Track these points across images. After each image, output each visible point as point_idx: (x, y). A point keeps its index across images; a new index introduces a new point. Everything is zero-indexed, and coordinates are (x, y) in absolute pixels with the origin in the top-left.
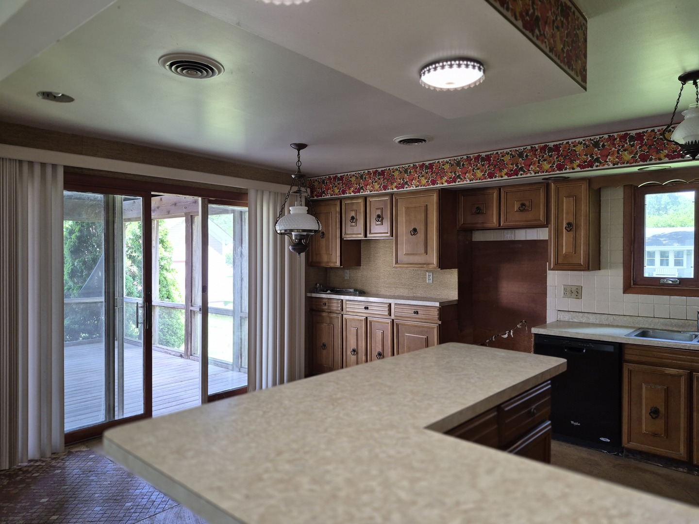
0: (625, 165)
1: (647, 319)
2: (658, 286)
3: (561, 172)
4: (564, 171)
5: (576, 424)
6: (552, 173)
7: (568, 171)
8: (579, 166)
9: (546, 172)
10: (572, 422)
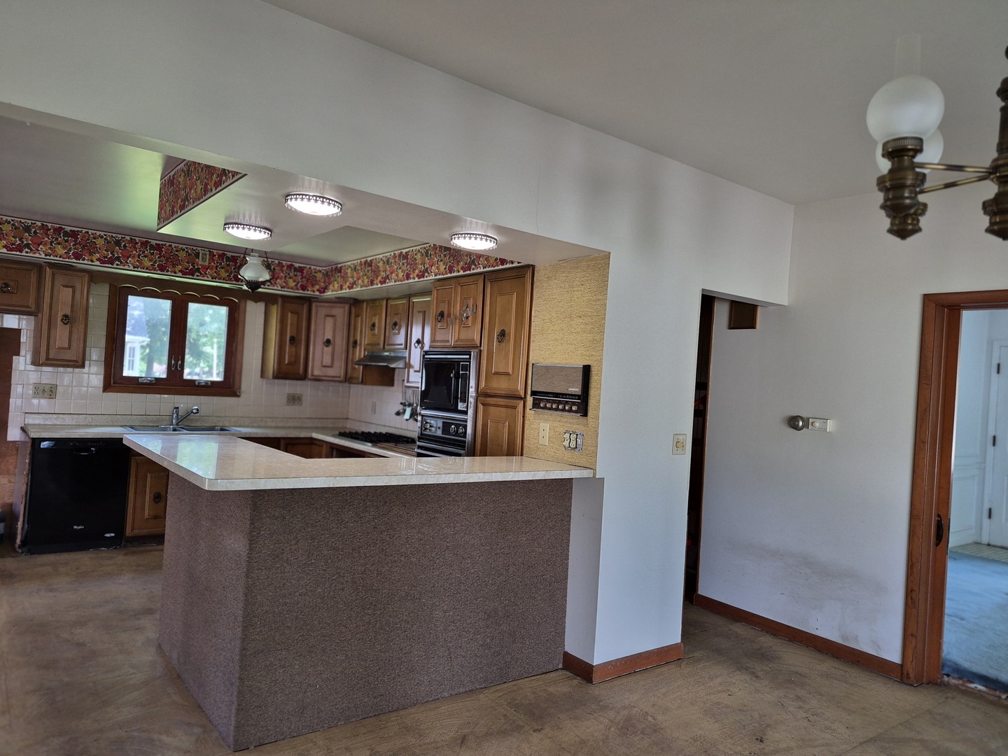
0: (144, 270)
1: (125, 417)
2: (135, 385)
3: (78, 261)
4: (81, 262)
5: (80, 527)
6: (67, 260)
7: (86, 262)
8: (98, 260)
9: (60, 257)
10: (75, 527)
